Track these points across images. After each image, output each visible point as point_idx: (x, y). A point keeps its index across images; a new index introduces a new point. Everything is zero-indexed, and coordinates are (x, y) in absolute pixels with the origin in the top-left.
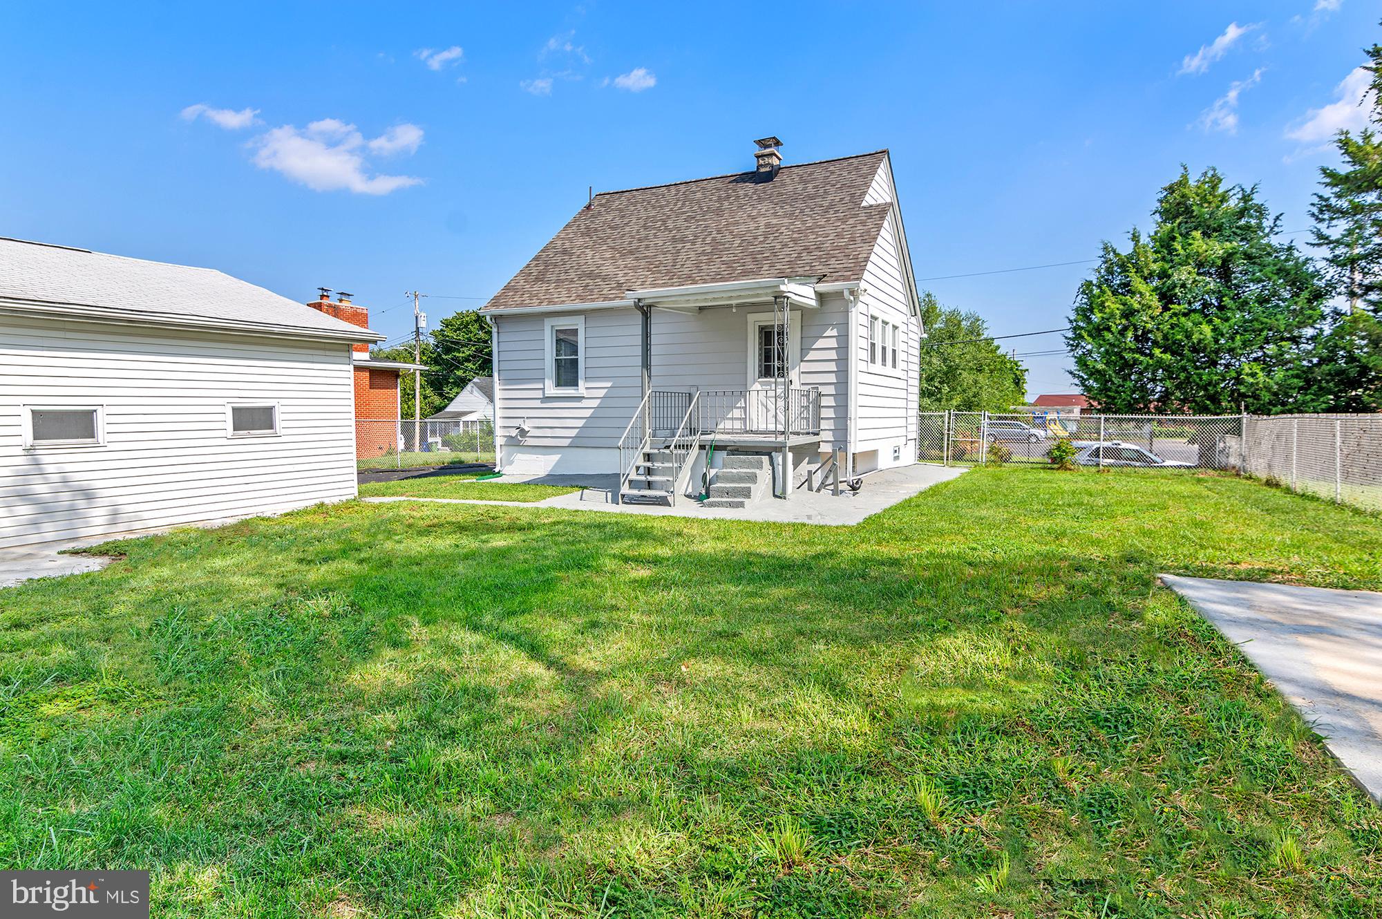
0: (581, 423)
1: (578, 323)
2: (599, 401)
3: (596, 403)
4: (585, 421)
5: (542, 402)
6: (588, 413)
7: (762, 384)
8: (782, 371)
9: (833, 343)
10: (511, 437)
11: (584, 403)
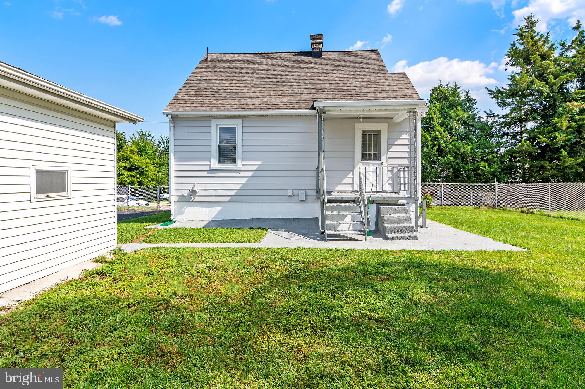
0: (238, 187)
1: (238, 124)
2: (252, 173)
3: (250, 174)
4: (241, 185)
5: (208, 173)
6: (244, 180)
7: (363, 164)
8: (376, 157)
9: (407, 142)
10: (184, 196)
11: (241, 174)
